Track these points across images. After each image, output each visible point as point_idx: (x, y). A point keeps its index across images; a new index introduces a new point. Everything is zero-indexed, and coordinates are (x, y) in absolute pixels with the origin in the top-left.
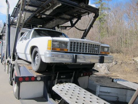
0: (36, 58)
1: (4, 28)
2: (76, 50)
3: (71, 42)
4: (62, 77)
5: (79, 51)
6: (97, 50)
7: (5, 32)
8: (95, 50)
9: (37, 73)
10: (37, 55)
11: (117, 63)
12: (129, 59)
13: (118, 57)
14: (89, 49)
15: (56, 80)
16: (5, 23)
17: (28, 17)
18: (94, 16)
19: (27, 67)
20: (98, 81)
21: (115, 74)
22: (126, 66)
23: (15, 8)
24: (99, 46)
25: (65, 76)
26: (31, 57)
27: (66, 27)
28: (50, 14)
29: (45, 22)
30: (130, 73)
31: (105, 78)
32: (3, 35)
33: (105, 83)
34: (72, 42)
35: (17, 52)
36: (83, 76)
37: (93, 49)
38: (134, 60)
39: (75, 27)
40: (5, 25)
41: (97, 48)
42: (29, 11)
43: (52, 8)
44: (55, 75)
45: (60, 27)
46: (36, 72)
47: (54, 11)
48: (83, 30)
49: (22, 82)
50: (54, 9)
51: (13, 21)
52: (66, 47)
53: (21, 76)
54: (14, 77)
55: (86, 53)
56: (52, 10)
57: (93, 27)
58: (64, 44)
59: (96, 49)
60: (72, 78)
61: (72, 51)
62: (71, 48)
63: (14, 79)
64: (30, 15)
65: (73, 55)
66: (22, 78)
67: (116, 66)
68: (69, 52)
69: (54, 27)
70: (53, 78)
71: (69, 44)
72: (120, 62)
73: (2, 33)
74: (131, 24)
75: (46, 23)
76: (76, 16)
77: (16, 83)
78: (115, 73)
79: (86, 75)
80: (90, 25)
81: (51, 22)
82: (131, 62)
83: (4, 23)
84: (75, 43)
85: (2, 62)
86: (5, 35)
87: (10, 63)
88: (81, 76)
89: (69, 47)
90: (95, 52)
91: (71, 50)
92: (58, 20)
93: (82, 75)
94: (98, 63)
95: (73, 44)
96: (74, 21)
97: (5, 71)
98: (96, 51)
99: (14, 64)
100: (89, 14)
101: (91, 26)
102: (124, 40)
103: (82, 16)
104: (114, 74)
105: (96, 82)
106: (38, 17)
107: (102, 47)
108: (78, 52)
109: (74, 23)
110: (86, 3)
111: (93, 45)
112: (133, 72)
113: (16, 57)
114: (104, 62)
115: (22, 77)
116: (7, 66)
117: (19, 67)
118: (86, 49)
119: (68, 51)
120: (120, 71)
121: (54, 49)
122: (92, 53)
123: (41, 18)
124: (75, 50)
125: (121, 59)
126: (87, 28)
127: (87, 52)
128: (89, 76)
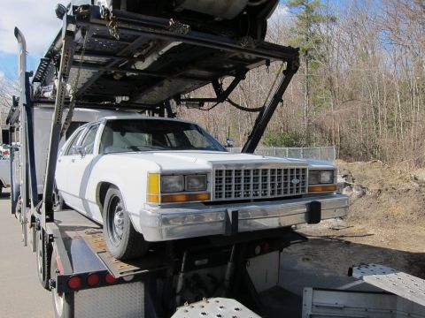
0: (117, 217)
1: (13, 111)
2: (233, 195)
3: (217, 171)
4: (197, 262)
5: (242, 194)
6: (297, 185)
7: (17, 121)
8: (292, 184)
9: (122, 264)
10: (119, 209)
11: (364, 194)
12: (400, 178)
13: (369, 173)
14: (273, 185)
15: (181, 275)
16: (17, 96)
17: (85, 81)
18: (285, 67)
19: (90, 240)
20: (310, 257)
21: (360, 227)
22: (392, 201)
23: (42, 60)
24: (304, 170)
25: (206, 261)
26: (102, 213)
27: (201, 102)
28: (149, 67)
29: (136, 88)
30: (408, 222)
31: (332, 245)
32: (12, 129)
33: (330, 261)
34: (221, 171)
35: (58, 188)
36: (263, 252)
37: (286, 184)
38: (416, 179)
39: (229, 101)
40: (16, 103)
41: (298, 177)
42: (86, 65)
43: (157, 51)
44: (177, 259)
45: (183, 100)
46: (118, 259)
47: (162, 58)
48: (254, 110)
49: (80, 291)
50: (160, 53)
51: (39, 92)
52: (205, 188)
53: (76, 272)
54: (54, 277)
55: (264, 197)
56: (157, 56)
57: (282, 101)
58: (198, 178)
59: (295, 181)
60: (230, 264)
61: (223, 199)
62: (218, 188)
63: (54, 285)
64: (90, 76)
65: (226, 212)
66: (78, 279)
67: (363, 201)
68: (215, 200)
69: (167, 101)
70: (170, 273)
71: (212, 179)
72: (374, 187)
73: (7, 122)
74: (404, 60)
75: (141, 92)
76: (231, 69)
77: (60, 295)
78: (360, 224)
79: (271, 250)
80: (275, 96)
81: (156, 88)
82: (408, 186)
83: (14, 97)
84: (230, 171)
85: (13, 212)
86: (18, 129)
87: (39, 228)
88: (255, 255)
89: (211, 188)
90: (292, 189)
91: (219, 195)
92: (177, 83)
93: (258, 250)
94: (303, 225)
95: (224, 176)
96: (226, 82)
97: (26, 245)
98: (295, 187)
99: (51, 235)
100: (268, 64)
101: (278, 98)
102: (383, 112)
103: (248, 70)
104: (357, 228)
105: (303, 260)
106: (115, 77)
107: (312, 171)
108: (242, 198)
109: (225, 90)
110: (259, 32)
111: (286, 170)
112: (415, 217)
113: (57, 202)
114: (322, 217)
115: (79, 276)
116: (30, 231)
117: (67, 242)
118: (265, 186)
119: (209, 199)
120: (375, 217)
121: (167, 198)
122: (282, 195)
123: (125, 78)
124: (230, 193)
125: (377, 180)
126: (267, 106)
127: (269, 196)
128: (281, 251)
